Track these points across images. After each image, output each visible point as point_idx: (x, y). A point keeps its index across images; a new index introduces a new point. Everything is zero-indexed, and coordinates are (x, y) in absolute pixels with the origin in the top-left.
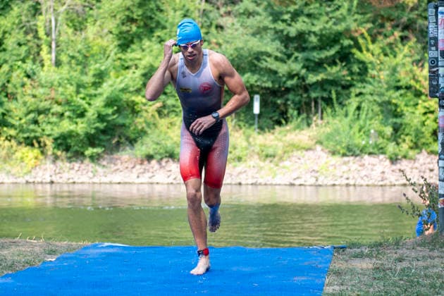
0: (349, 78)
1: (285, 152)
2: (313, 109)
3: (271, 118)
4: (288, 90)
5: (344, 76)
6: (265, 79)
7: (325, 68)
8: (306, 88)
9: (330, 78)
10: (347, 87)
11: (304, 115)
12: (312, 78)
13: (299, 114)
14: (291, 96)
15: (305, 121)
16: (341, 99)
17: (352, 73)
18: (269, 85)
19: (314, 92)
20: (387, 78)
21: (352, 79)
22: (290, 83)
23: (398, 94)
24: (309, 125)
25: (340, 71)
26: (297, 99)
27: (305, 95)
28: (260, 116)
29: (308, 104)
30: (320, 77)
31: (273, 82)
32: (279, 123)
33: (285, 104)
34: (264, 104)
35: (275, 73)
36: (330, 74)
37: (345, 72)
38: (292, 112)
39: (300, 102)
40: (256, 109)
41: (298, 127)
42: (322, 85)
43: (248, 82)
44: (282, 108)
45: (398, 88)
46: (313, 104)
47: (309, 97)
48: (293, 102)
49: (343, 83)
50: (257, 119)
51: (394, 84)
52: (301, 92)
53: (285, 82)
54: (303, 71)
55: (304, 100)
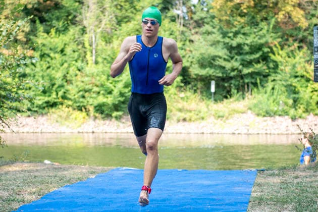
0: (267, 71)
1: (229, 115)
2: (246, 89)
3: (221, 95)
4: (231, 78)
5: (264, 70)
6: (218, 71)
7: (253, 65)
8: (242, 77)
9: (256, 71)
10: (266, 76)
11: (241, 93)
12: (246, 71)
13: (238, 92)
14: (233, 82)
15: (241, 97)
16: (262, 83)
17: (269, 68)
18: (220, 75)
19: (247, 79)
20: (290, 71)
21: (270, 72)
22: (232, 74)
23: (296, 80)
24: (243, 98)
25: (262, 66)
26: (237, 83)
27: (241, 81)
28: (215, 93)
29: (243, 86)
30: (250, 70)
31: (223, 73)
32: (226, 97)
33: (230, 86)
34: (217, 86)
35: (224, 68)
36: (256, 69)
37: (265, 67)
38: (234, 91)
39: (238, 85)
40: (213, 89)
41: (238, 100)
42: (251, 75)
43: (208, 73)
44: (228, 89)
45: (296, 77)
46: (246, 86)
47: (244, 82)
48: (234, 85)
49: (264, 74)
50: (213, 95)
51: (294, 74)
52: (239, 79)
53: (229, 73)
54: (241, 67)
55: (241, 84)
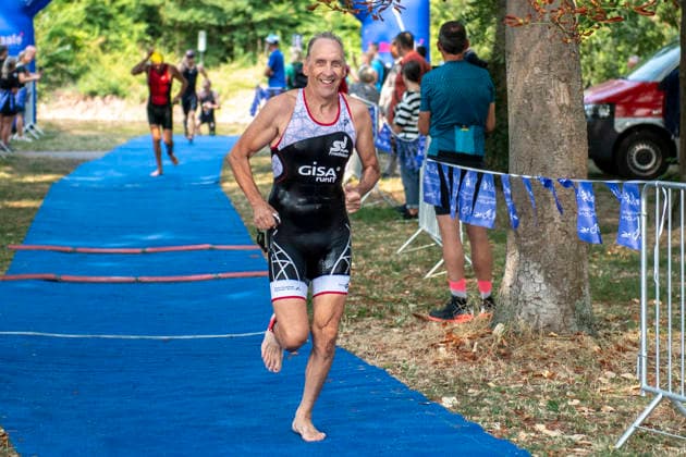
0: (296, 17)
1: (230, 91)
2: (259, 47)
3: (216, 55)
4: (234, 28)
5: (291, 14)
6: (210, 15)
7: (271, 7)
8: (253, 26)
9: (277, 16)
10: (294, 25)
11: (250, 54)
12: (258, 17)
13: (245, 52)
14: (237, 34)
15: (250, 61)
16: (287, 38)
17: (299, 12)
18: (214, 22)
19: (261, 29)
20: (333, 19)
21: (300, 18)
22: (237, 20)
23: (344, 32)
24: (255, 63)
25: (287, 9)
26: (243, 36)
27: (251, 33)
28: (205, 53)
29: (254, 42)
30: (266, 15)
31: (219, 19)
32: (224, 60)
33: (231, 42)
34: (210, 40)
35: (221, 10)
36: (276, 13)
37: (292, 11)
38: (238, 50)
39: (246, 39)
40: (202, 45)
41: (243, 65)
42: (270, 24)
43: (192, 17)
44: (229, 45)
45: (344, 28)
46: (259, 42)
47: (255, 35)
48: (241, 41)
49: (291, 21)
50: (201, 56)
51: (340, 24)
52: (247, 29)
53: (230, 20)
54: (249, 9)
55: (250, 39)
